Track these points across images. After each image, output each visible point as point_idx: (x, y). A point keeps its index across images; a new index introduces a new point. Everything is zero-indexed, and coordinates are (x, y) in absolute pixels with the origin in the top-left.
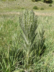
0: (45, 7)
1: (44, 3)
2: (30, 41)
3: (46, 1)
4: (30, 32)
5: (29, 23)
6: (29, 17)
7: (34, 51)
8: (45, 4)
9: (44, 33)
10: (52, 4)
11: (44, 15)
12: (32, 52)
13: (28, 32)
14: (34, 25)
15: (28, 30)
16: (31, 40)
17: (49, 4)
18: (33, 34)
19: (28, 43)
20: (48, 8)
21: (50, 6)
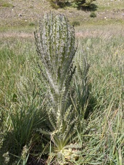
0: (81, 20)
1: (78, 11)
2: (62, 86)
3: (83, 7)
4: (62, 62)
5: (57, 42)
6: (58, 28)
7: (73, 106)
8: (81, 12)
9: (88, 70)
10: (96, 12)
11: (81, 35)
12: (69, 110)
13: (56, 63)
14: (70, 46)
15: (57, 58)
16: (64, 82)
17: (90, 13)
18: (68, 67)
19: (57, 91)
20: (89, 22)
21: (92, 16)
